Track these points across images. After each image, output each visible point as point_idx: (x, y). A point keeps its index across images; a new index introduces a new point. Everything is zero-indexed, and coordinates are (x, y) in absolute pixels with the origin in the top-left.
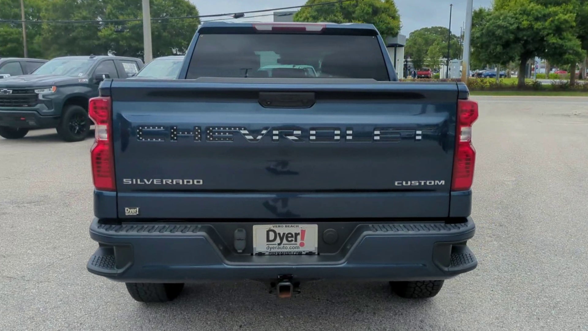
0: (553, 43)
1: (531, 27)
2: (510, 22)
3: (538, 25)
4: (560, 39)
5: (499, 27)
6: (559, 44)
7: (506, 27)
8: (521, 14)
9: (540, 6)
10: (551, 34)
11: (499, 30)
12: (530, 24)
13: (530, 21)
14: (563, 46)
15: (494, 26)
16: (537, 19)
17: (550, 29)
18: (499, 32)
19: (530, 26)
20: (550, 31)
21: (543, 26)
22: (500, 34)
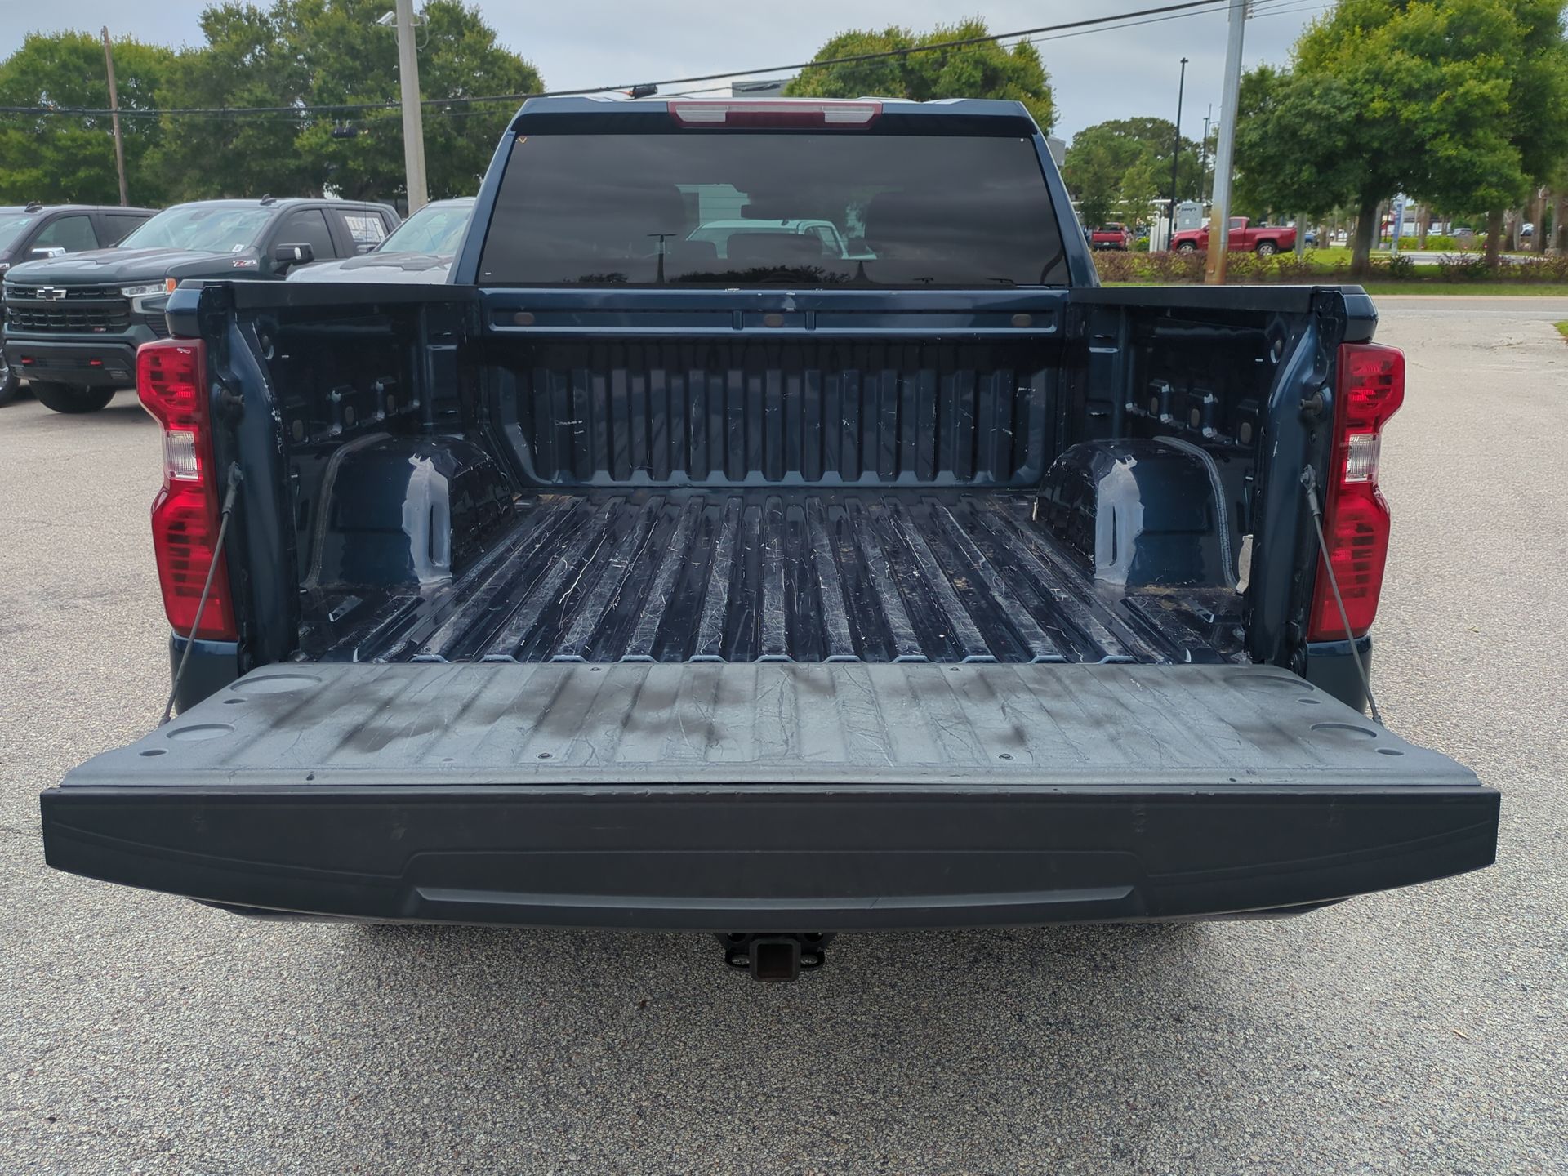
0: (1449, 159)
1: (1392, 116)
2: (1337, 104)
3: (1410, 111)
4: (1466, 145)
5: (1310, 115)
6: (1463, 161)
7: (1329, 117)
8: (1367, 81)
9: (1417, 61)
10: (1444, 133)
11: (1309, 126)
12: (1389, 110)
13: (1391, 101)
14: (1474, 164)
15: (1296, 115)
16: (1409, 95)
17: (1441, 121)
18: (1309, 129)
19: (1390, 114)
20: (1443, 127)
21: (1425, 114)
22: (1312, 136)
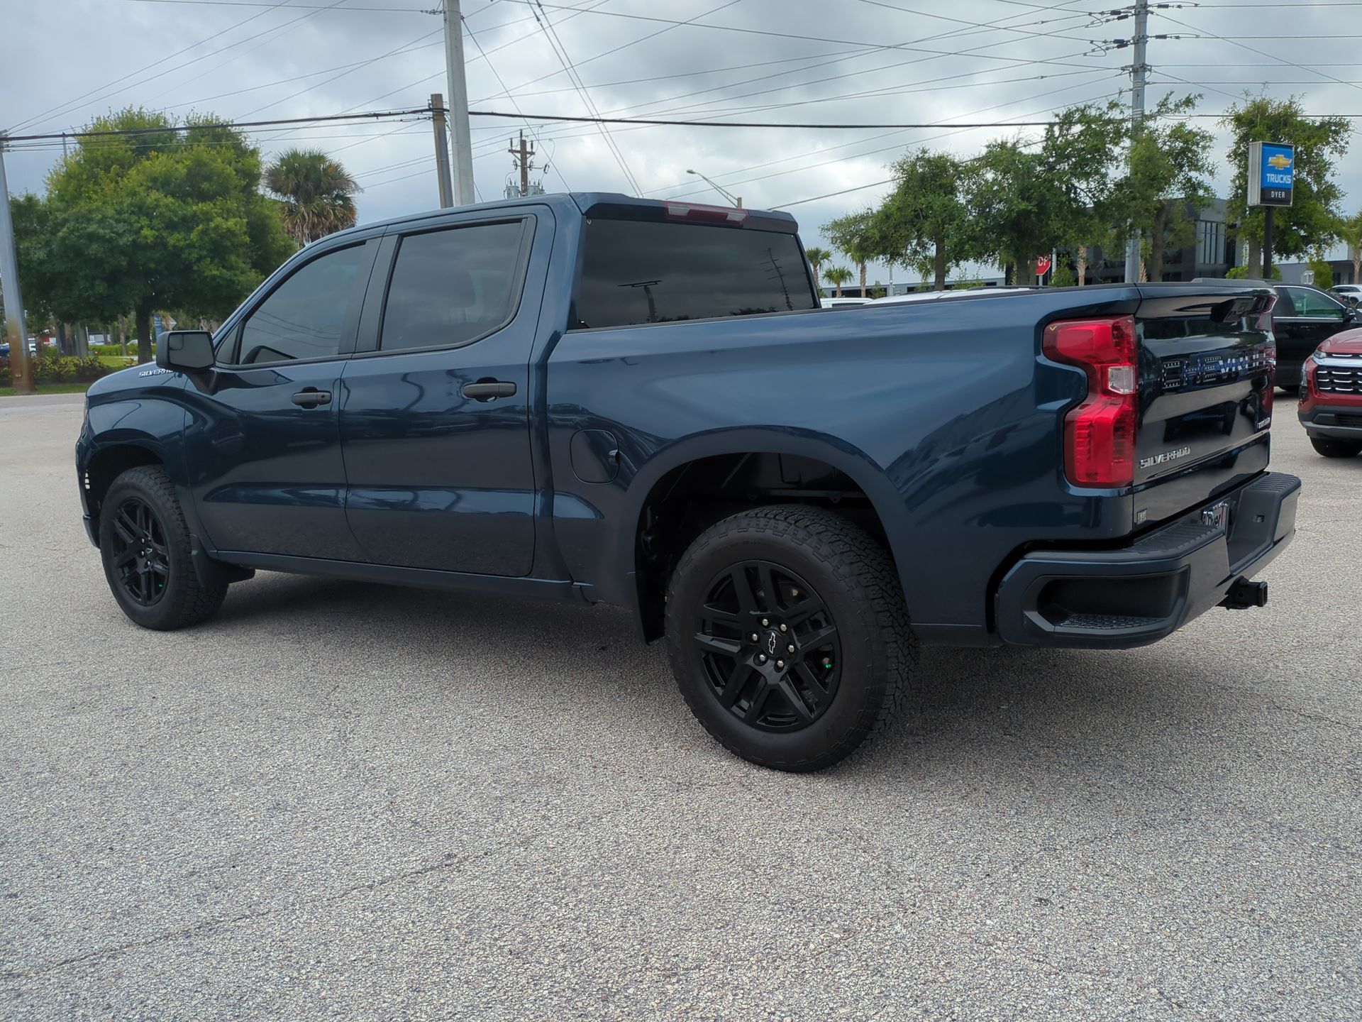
0: (214, 277)
1: (160, 243)
2: (115, 230)
3: (174, 239)
4: (223, 267)
5: (92, 237)
6: (226, 280)
7: (110, 240)
8: (133, 213)
9: (170, 199)
10: (205, 257)
11: (95, 246)
12: (157, 237)
13: (158, 230)
14: (233, 282)
15: (80, 237)
16: (171, 226)
17: (201, 248)
18: (94, 249)
19: (159, 240)
20: (205, 253)
21: (188, 242)
22: (99, 255)
